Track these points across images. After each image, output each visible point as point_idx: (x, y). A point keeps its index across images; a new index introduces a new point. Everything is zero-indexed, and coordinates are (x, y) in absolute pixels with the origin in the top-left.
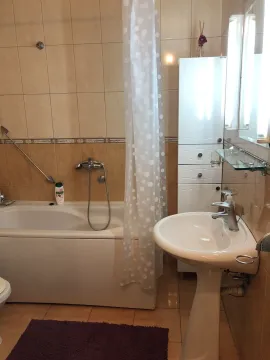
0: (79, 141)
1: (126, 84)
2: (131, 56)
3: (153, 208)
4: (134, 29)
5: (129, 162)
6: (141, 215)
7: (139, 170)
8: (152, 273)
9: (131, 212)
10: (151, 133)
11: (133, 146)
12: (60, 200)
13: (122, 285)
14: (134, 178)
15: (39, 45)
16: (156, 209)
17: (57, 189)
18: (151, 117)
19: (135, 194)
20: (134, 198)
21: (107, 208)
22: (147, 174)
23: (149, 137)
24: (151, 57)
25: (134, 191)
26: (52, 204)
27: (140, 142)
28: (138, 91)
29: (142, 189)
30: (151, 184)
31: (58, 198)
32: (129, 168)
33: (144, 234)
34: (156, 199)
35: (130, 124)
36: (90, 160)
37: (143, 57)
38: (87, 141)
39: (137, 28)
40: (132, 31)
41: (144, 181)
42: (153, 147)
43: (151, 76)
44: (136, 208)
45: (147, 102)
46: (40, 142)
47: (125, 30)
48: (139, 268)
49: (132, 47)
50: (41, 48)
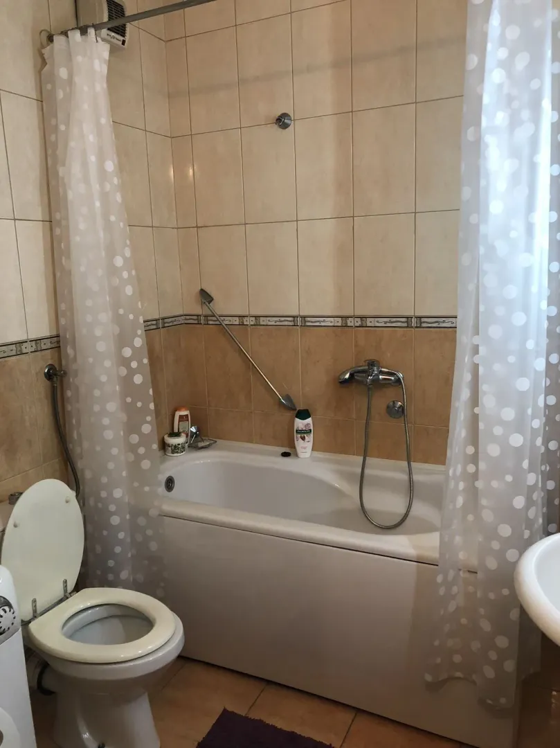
0: (350, 322)
1: (466, 193)
2: (484, 122)
3: (519, 502)
4: (495, 53)
5: (462, 378)
6: (488, 516)
7: (488, 401)
8: (510, 666)
9: (460, 501)
10: (526, 310)
11: (476, 340)
12: (305, 447)
13: (429, 678)
14: (475, 419)
15: (282, 121)
16: (530, 503)
17: (300, 424)
18: (528, 272)
19: (475, 459)
20: (471, 468)
21: (405, 477)
22: (509, 414)
23: (519, 319)
24: (536, 119)
25: (470, 450)
26: (285, 455)
27: (495, 332)
28: (496, 207)
29: (494, 450)
30: (517, 440)
31: (299, 444)
32: (462, 394)
33: (492, 564)
34: (532, 479)
35: (471, 287)
36: (372, 364)
37: (514, 123)
38: (369, 322)
39: (503, 53)
40: (490, 62)
41: (498, 431)
42: (530, 345)
43: (533, 167)
44: (473, 494)
45: (517, 232)
46: (272, 321)
47: (473, 61)
48: (476, 646)
49: (486, 100)
50: (285, 126)
